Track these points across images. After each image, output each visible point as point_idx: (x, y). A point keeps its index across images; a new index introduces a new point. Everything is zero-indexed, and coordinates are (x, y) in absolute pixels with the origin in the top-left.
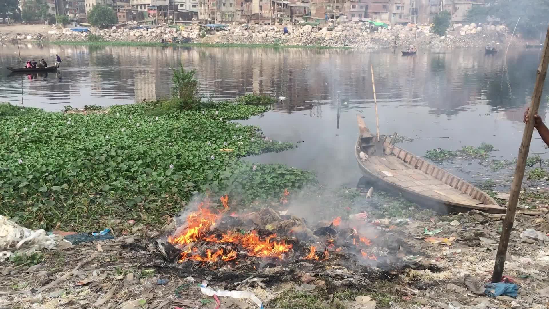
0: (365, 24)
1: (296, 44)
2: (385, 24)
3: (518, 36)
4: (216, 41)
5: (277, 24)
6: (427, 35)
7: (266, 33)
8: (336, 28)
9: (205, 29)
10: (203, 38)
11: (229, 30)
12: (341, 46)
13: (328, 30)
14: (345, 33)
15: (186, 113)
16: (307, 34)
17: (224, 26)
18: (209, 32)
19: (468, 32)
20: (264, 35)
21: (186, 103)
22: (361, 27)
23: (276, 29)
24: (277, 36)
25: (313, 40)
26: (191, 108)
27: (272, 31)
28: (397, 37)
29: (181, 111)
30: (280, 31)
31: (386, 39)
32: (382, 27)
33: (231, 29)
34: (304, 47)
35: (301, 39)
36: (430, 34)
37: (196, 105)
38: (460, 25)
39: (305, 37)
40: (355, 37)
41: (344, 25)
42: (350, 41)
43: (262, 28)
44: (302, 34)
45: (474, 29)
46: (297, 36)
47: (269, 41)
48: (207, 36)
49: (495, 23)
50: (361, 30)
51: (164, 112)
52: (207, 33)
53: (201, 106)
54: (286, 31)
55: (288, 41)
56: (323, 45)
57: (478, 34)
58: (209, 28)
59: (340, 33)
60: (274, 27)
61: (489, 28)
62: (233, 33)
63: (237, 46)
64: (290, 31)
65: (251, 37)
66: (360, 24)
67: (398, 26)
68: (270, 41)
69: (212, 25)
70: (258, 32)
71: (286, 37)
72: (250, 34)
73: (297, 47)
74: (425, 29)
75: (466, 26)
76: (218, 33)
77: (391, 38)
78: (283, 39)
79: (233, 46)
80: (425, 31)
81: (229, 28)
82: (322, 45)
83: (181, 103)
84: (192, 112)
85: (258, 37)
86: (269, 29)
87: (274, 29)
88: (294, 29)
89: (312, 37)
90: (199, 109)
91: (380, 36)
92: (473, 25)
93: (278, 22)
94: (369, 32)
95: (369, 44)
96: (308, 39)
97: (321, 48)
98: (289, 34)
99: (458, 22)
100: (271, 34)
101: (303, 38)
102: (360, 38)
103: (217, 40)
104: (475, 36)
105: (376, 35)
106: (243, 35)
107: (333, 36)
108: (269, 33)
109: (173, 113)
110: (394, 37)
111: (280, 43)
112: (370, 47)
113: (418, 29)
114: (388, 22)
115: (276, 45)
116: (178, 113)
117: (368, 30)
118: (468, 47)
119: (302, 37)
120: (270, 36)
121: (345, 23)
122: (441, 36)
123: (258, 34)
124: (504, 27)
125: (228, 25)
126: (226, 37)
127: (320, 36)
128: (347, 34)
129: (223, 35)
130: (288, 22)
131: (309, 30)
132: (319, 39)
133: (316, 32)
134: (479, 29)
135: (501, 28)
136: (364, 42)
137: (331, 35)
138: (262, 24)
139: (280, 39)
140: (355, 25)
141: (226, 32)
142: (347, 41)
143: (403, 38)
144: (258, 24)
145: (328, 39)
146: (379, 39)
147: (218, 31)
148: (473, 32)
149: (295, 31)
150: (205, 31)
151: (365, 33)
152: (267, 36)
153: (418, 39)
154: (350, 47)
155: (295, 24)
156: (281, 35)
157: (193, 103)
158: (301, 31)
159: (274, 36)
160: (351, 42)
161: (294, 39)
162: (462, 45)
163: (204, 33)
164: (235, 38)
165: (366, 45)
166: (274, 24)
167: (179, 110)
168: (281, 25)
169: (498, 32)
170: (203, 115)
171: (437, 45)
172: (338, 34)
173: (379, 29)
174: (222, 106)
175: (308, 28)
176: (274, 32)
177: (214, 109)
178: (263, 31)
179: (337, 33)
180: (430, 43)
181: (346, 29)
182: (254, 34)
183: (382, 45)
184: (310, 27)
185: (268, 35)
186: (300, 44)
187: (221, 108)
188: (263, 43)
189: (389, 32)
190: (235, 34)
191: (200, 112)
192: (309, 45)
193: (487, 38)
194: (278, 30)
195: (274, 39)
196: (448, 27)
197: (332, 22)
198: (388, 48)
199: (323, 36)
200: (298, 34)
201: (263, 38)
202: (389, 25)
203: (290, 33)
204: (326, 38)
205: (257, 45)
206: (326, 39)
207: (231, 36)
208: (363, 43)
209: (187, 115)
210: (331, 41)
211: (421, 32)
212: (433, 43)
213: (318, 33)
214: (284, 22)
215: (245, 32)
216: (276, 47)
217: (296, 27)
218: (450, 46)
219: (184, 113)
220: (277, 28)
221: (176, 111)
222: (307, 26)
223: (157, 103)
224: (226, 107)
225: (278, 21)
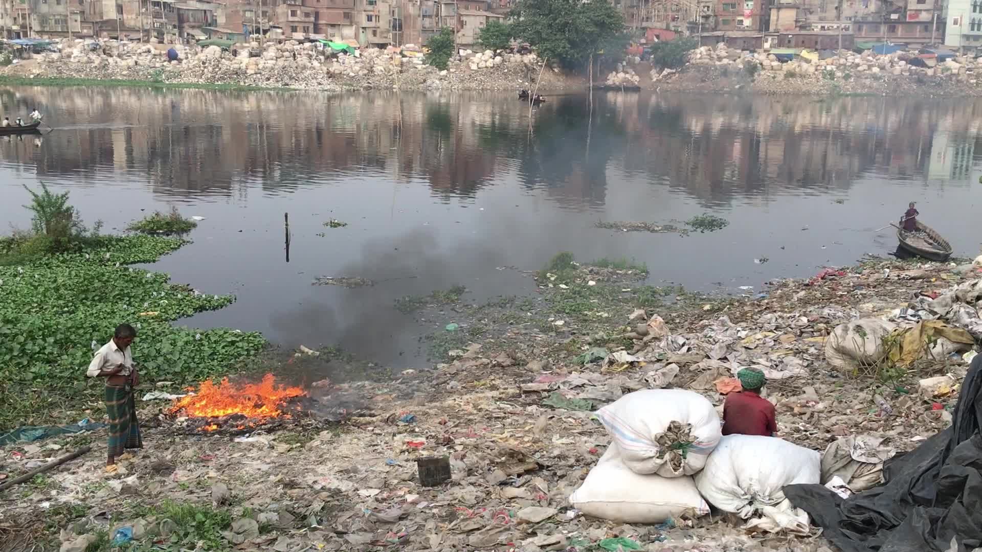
0: (316, 47)
1: (195, 80)
2: (349, 47)
3: (556, 70)
4: (34, 71)
5: (153, 39)
6: (419, 67)
7: (135, 58)
8: (265, 53)
9: (10, 49)
10: (7, 66)
11: (60, 51)
12: (276, 85)
13: (251, 55)
14: (281, 63)
15: (61, 259)
16: (213, 63)
17: (49, 44)
18: (17, 54)
19: (482, 65)
20: (131, 62)
21: (58, 242)
22: (310, 52)
23: (153, 51)
24: (157, 65)
25: (225, 73)
26: (67, 249)
27: (146, 54)
28: (371, 70)
29: (53, 254)
30: (160, 55)
31: (352, 74)
32: (345, 52)
33: (64, 48)
34: (210, 86)
35: (203, 71)
36: (424, 66)
37: (75, 245)
38: (469, 51)
39: (210, 69)
40: (299, 70)
41: (279, 46)
42: (291, 78)
43: (125, 48)
44: (204, 63)
45: (491, 60)
46: (195, 66)
47: (141, 73)
48: (15, 61)
49: (523, 51)
50: (310, 57)
51: (26, 259)
52: (15, 57)
53: (83, 246)
54: (172, 56)
55: (179, 75)
56: (245, 83)
57: (496, 68)
58: (20, 47)
59: (274, 62)
60: (149, 46)
61: (512, 59)
62: (69, 56)
63: (79, 83)
64: (181, 55)
65: (105, 66)
66: (307, 45)
67: (371, 50)
68: (144, 74)
69: (23, 41)
70: (119, 56)
71: (174, 66)
72: (103, 60)
73: (196, 86)
74: (415, 57)
75: (479, 55)
76: (39, 58)
77: (361, 73)
78: (170, 71)
79: (70, 82)
80: (415, 61)
81: (60, 46)
82: (242, 84)
83: (51, 242)
84: (70, 255)
85: (119, 66)
86: (139, 51)
87: (149, 51)
88: (188, 51)
89: (224, 68)
90: (80, 250)
91: (342, 68)
92: (489, 53)
93: (155, 37)
94: (323, 61)
95: (325, 82)
96: (216, 73)
97: (241, 89)
98: (180, 61)
99: (466, 46)
100: (145, 60)
101: (206, 70)
102: (309, 72)
103: (36, 71)
104: (492, 70)
105: (335, 67)
106: (90, 61)
107: (260, 66)
108: (141, 58)
109: (41, 259)
110: (366, 72)
111: (164, 77)
112: (326, 88)
113: (404, 56)
114: (354, 44)
115: (156, 81)
116: (48, 259)
117: (322, 57)
118: (482, 89)
119: (205, 67)
120: (141, 64)
121: (280, 42)
122: (441, 69)
123: (118, 60)
124: (535, 57)
125: (57, 40)
126: (54, 65)
127: (237, 66)
128: (286, 64)
129: (49, 62)
130: (174, 37)
131: (217, 56)
132: (237, 73)
133: (229, 59)
134: (498, 59)
135: (530, 58)
136: (316, 78)
137: (257, 65)
138: (125, 38)
139: (163, 71)
140: (298, 47)
141: (55, 56)
142: (286, 77)
143: (381, 73)
144: (116, 38)
145: (253, 72)
146: (341, 73)
147: (38, 52)
148: (490, 63)
149: (189, 56)
150: (10, 52)
151: (316, 64)
152: (136, 63)
153: (405, 75)
154: (292, 87)
155: (188, 42)
156: (165, 64)
157: (69, 242)
158: (202, 56)
159: (152, 65)
160: (293, 78)
161: (190, 71)
162: (474, 85)
163: (9, 57)
164: (73, 66)
165: (320, 84)
166: (148, 41)
167: (50, 255)
168: (162, 42)
169: (526, 65)
170: (88, 260)
171: (435, 85)
172: (270, 63)
173: (341, 55)
174: (114, 243)
175: (213, 51)
176: (149, 57)
177: (103, 249)
178: (129, 54)
179: (269, 61)
180: (425, 81)
181: (283, 56)
182: (110, 60)
183: (346, 85)
184: (218, 49)
185: (140, 62)
186: (201, 81)
187: (113, 246)
188: (131, 78)
189: (356, 62)
190: (72, 60)
191: (82, 256)
192: (219, 83)
193: (510, 75)
194: (158, 52)
195: (151, 71)
196: (450, 55)
197: (257, 39)
198: (358, 90)
199: (243, 66)
200: (196, 62)
201: (129, 68)
202: (355, 48)
203: (182, 60)
204: (248, 71)
205: (119, 81)
206: (250, 72)
207: (65, 63)
208: (314, 81)
209: (63, 262)
210: (259, 75)
211: (409, 62)
212: (429, 82)
213: (234, 62)
214: (167, 38)
215: (93, 56)
216: (157, 85)
217: (191, 46)
218: (456, 87)
219: (58, 259)
220: (156, 49)
221: (45, 256)
222: (212, 47)
223: (11, 244)
224: (120, 243)
225: (156, 34)
